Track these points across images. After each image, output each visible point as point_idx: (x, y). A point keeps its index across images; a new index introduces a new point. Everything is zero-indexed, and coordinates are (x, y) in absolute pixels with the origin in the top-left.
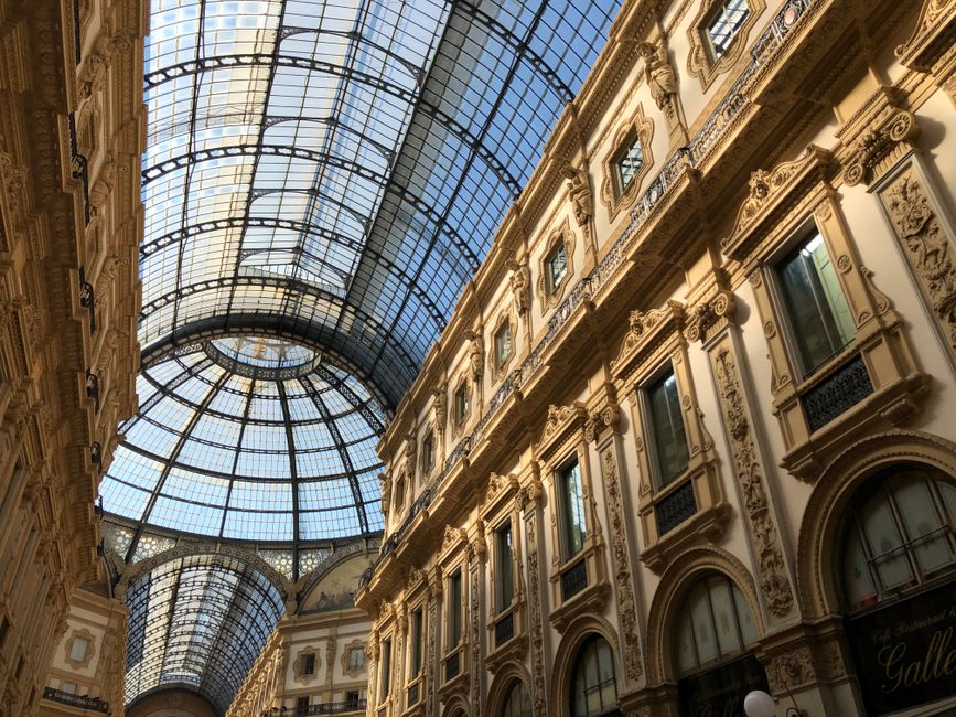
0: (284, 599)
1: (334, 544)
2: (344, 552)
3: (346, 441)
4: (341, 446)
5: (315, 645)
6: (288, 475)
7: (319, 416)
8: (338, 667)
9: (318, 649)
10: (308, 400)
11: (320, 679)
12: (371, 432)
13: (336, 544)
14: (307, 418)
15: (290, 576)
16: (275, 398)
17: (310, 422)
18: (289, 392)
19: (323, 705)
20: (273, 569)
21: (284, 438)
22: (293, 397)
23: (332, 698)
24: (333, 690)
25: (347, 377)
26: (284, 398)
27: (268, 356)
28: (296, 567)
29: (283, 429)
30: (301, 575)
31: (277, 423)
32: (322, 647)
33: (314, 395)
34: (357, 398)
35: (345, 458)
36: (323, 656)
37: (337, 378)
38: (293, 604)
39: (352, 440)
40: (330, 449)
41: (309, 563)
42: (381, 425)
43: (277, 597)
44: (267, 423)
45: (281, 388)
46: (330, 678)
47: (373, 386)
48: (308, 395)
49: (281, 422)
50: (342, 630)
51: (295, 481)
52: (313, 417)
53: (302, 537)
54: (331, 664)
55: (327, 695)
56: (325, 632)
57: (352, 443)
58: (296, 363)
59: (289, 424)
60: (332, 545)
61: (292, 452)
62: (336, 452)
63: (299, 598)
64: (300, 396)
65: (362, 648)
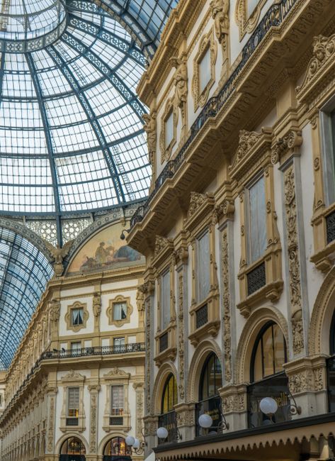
0: (52, 263)
1: (93, 213)
2: (103, 220)
3: (97, 114)
4: (93, 119)
5: (82, 300)
6: (44, 151)
7: (69, 89)
8: (104, 318)
9: (85, 304)
10: (57, 72)
11: (89, 328)
12: (121, 101)
13: (94, 214)
14: (57, 92)
15: (55, 243)
16: (25, 73)
17: (61, 96)
18: (39, 66)
19: (93, 348)
20: (40, 237)
21: (37, 114)
22: (42, 71)
23: (100, 342)
24: (101, 336)
25: (94, 43)
26: (34, 72)
27: (14, 29)
28: (60, 235)
29: (36, 105)
30: (65, 241)
31: (30, 100)
32: (89, 301)
33: (62, 66)
34: (106, 65)
35: (98, 130)
36: (90, 309)
37: (84, 46)
38: (59, 267)
39: (103, 112)
40: (82, 122)
41: (72, 231)
42: (132, 94)
43: (45, 262)
44: (20, 99)
45: (31, 61)
46: (97, 327)
47: (130, 21)
48: (57, 66)
49: (33, 98)
50: (105, 287)
51: (52, 156)
52: (63, 91)
53: (63, 209)
54: (98, 316)
55: (97, 339)
56: (91, 289)
57: (102, 116)
58: (41, 34)
59: (41, 99)
60: (91, 215)
61: (47, 128)
62: (88, 126)
63: (65, 261)
64: (49, 69)
65: (125, 302)
